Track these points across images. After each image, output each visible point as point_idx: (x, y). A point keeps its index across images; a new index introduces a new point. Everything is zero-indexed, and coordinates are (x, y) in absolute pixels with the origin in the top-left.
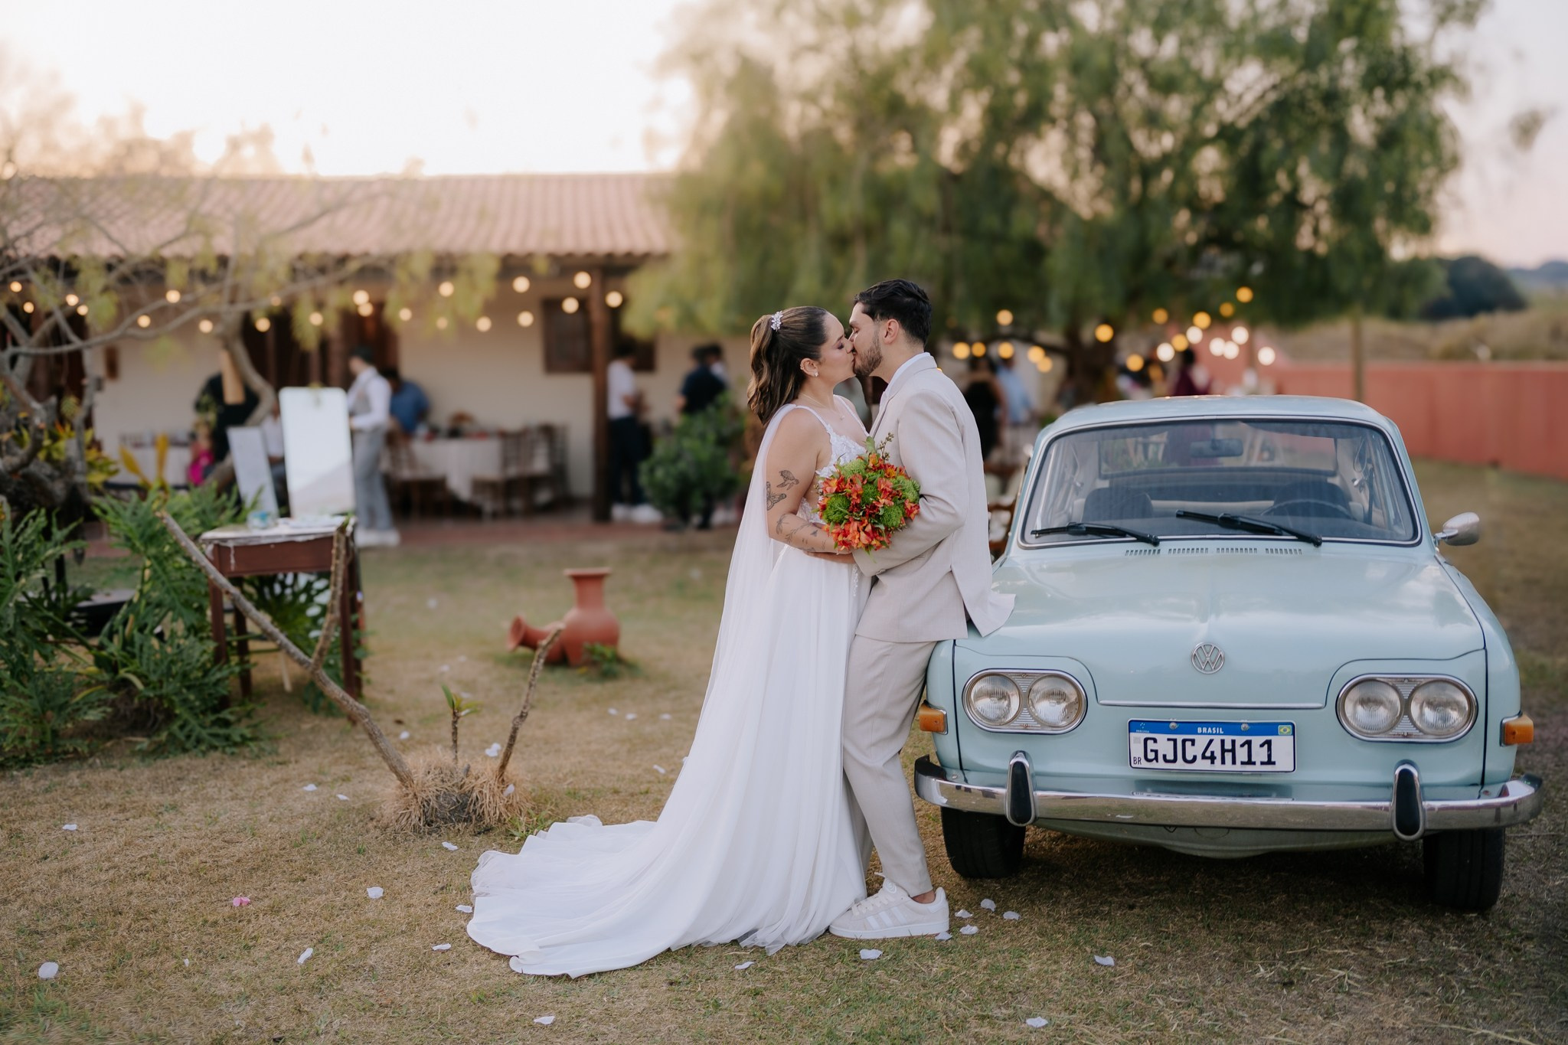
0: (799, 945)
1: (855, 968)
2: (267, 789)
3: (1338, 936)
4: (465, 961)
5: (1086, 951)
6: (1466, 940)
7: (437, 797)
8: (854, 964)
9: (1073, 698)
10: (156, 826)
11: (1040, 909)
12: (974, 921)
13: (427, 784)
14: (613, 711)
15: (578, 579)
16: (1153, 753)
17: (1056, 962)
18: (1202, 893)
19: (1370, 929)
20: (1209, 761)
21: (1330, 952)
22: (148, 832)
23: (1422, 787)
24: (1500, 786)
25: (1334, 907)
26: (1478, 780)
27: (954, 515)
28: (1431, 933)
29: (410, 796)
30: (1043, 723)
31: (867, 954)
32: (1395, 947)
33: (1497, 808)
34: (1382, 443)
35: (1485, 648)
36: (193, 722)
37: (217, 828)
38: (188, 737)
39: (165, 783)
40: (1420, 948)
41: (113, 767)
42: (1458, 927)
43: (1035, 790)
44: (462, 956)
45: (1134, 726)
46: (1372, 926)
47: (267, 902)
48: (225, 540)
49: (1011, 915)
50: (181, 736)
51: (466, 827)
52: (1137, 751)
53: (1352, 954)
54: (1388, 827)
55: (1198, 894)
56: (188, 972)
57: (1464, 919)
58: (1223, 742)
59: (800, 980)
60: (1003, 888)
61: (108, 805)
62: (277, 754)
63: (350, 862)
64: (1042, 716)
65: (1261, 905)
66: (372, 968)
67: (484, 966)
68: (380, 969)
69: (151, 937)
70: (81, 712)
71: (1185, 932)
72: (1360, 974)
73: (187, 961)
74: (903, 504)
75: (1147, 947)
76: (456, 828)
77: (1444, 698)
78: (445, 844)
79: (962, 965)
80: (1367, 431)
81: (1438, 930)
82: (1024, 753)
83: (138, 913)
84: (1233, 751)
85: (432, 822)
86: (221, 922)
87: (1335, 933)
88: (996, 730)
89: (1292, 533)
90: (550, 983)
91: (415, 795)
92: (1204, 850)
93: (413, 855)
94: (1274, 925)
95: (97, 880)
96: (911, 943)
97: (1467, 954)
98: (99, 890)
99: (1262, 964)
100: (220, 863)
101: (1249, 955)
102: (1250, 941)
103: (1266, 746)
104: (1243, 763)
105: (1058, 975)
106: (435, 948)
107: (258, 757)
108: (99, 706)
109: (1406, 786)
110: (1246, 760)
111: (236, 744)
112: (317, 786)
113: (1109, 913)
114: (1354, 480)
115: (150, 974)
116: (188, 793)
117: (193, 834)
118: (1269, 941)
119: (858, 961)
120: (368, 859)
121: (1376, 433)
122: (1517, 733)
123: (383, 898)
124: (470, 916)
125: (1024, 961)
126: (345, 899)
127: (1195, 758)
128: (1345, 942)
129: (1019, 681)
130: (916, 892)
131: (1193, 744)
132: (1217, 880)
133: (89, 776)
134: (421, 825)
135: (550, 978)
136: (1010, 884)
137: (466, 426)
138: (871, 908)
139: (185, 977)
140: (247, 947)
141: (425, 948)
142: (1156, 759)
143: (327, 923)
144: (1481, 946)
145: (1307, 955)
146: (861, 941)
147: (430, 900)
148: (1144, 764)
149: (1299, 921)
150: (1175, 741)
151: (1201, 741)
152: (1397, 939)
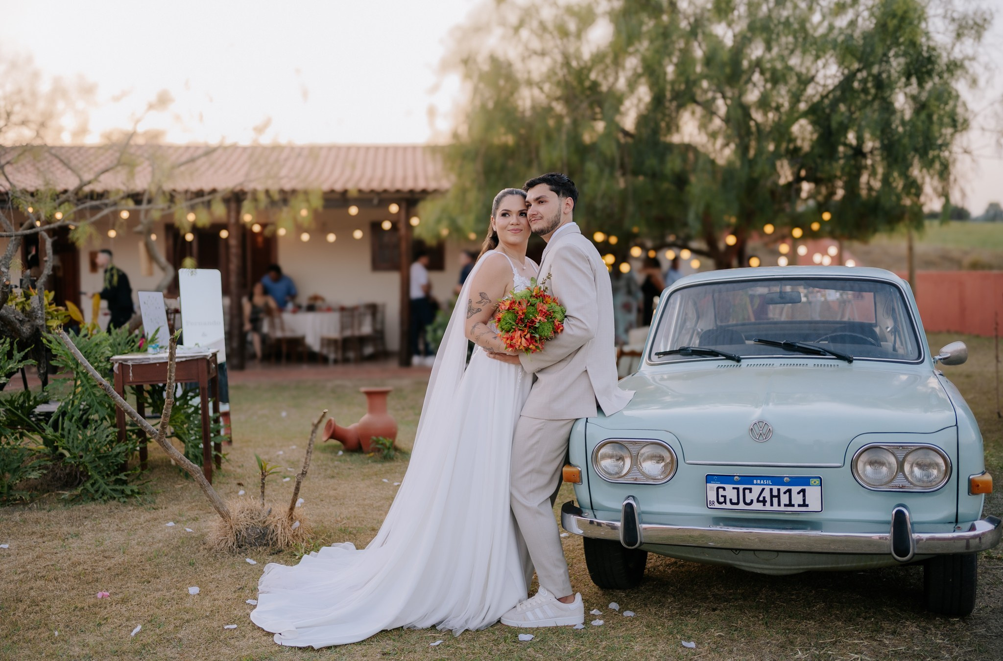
0: (477, 631)
1: (513, 646)
2: (141, 524)
3: (857, 631)
4: (244, 636)
5: (677, 638)
6: (949, 636)
7: (247, 529)
8: (513, 644)
9: (668, 460)
10: (62, 546)
11: (650, 610)
12: (603, 617)
13: (240, 520)
14: (385, 480)
15: (369, 394)
16: (723, 498)
17: (655, 645)
18: (765, 601)
19: (881, 627)
20: (762, 504)
21: (850, 642)
22: (55, 550)
23: (912, 524)
24: (970, 523)
25: (857, 612)
26: (954, 520)
27: (587, 330)
28: (925, 631)
29: (228, 528)
30: (648, 477)
31: (523, 637)
32: (898, 640)
33: (968, 540)
34: (898, 295)
35: (956, 425)
36: (101, 481)
37: (102, 548)
38: (97, 491)
39: (75, 520)
40: (915, 641)
41: (44, 509)
42: (944, 627)
43: (640, 524)
44: (243, 633)
45: (709, 478)
46: (883, 625)
47: (121, 595)
48: (126, 360)
49: (628, 614)
50: (92, 491)
51: (265, 550)
52: (712, 496)
53: (866, 643)
54: (889, 552)
55: (762, 602)
56: (55, 640)
57: (949, 622)
58: (771, 490)
59: (473, 654)
60: (627, 596)
61: (33, 533)
62: (155, 503)
63: (183, 571)
64: (646, 471)
65: (806, 610)
66: (180, 640)
67: (257, 640)
68: (185, 641)
69: (37, 617)
70: (27, 473)
71: (749, 626)
72: (870, 657)
73: (56, 633)
74: (553, 321)
75: (720, 636)
76: (258, 550)
77: (928, 461)
78: (248, 560)
79: (588, 645)
80: (887, 286)
81: (930, 629)
82: (633, 497)
83: (33, 601)
84: (778, 496)
85: (242, 545)
86: (86, 607)
87: (855, 630)
88: (615, 482)
89: (833, 354)
90: (299, 652)
91: (231, 527)
92: (762, 568)
93: (226, 567)
94: (813, 623)
95: (12, 579)
96: (557, 631)
97: (949, 646)
98: (11, 586)
99: (800, 649)
100: (96, 571)
101: (792, 643)
102: (794, 634)
103: (802, 493)
104: (785, 505)
105: (654, 653)
106: (226, 627)
107: (141, 504)
108: (39, 469)
109: (900, 522)
110: (788, 503)
111: (128, 496)
112: (175, 523)
113: (698, 613)
114: (887, 328)
115: (30, 640)
116: (89, 526)
117: (85, 552)
118: (808, 634)
119: (516, 641)
120: (195, 569)
121: (894, 288)
122: (980, 485)
123: (198, 594)
124: (255, 606)
125: (632, 644)
126: (174, 594)
127: (752, 501)
128: (861, 636)
129: (630, 447)
130: (560, 596)
131: (751, 492)
132: (776, 594)
133: (28, 515)
134: (234, 547)
135: (300, 648)
136: (632, 593)
137: (319, 303)
138: (529, 606)
139: (53, 643)
140: (100, 625)
141: (219, 627)
142: (725, 502)
143: (157, 610)
144: (960, 640)
145: (834, 643)
146: (521, 628)
147: (229, 596)
148: (717, 505)
149: (832, 621)
150: (738, 489)
151: (756, 489)
152: (899, 634)
